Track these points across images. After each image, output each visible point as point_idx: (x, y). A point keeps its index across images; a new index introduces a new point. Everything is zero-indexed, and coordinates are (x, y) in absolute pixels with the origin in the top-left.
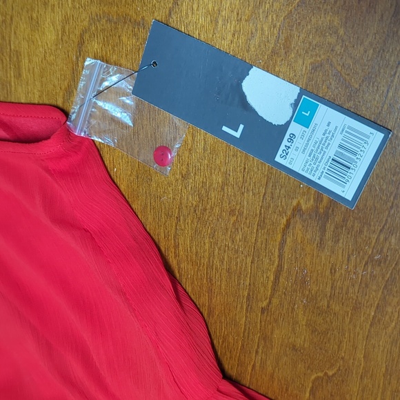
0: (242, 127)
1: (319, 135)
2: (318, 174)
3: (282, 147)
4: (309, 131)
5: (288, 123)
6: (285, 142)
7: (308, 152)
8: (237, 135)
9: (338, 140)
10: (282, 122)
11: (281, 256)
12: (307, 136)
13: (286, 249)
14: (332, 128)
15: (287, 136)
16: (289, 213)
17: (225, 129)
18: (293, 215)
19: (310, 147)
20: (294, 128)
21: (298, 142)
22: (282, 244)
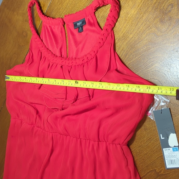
0: (164, 138)
1: (173, 154)
2: (167, 159)
3: (166, 149)
4: (173, 152)
5: (171, 147)
6: (167, 149)
7: (169, 154)
8: (162, 138)
9: (175, 159)
10: (170, 146)
11: (146, 174)
12: (171, 152)
13: (148, 174)
14: (176, 156)
15: (169, 148)
16: (153, 169)
17: (161, 135)
18: (154, 170)
19: (170, 154)
20: (171, 149)
21: (169, 151)
22: (148, 173)
